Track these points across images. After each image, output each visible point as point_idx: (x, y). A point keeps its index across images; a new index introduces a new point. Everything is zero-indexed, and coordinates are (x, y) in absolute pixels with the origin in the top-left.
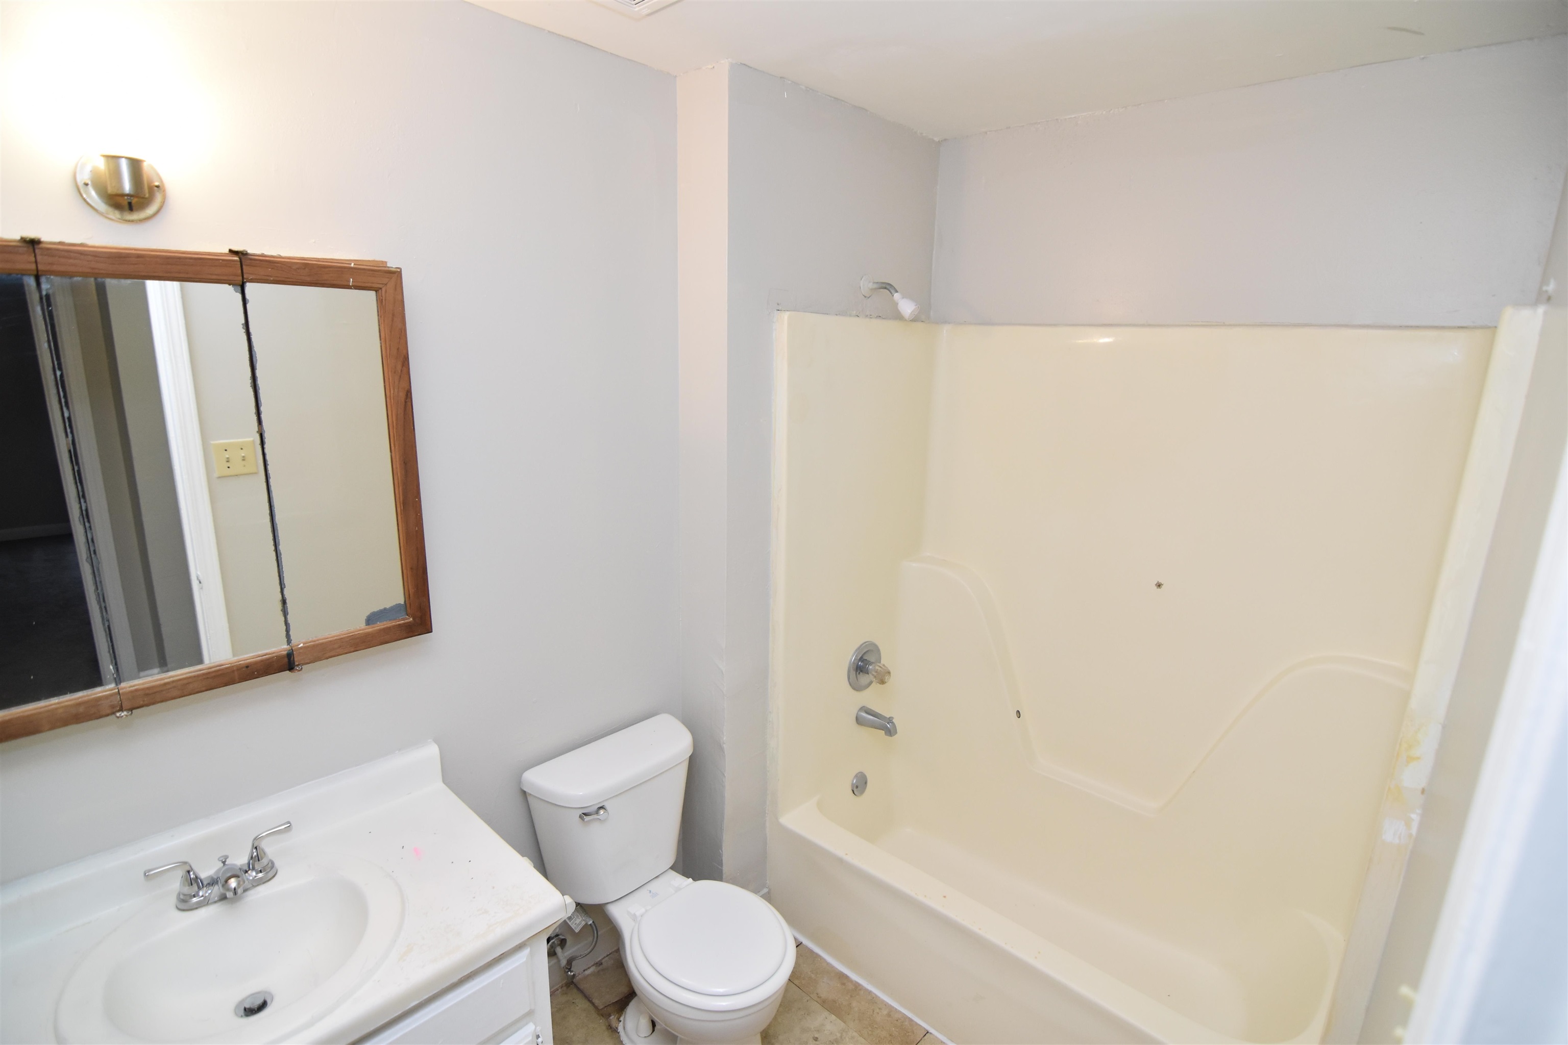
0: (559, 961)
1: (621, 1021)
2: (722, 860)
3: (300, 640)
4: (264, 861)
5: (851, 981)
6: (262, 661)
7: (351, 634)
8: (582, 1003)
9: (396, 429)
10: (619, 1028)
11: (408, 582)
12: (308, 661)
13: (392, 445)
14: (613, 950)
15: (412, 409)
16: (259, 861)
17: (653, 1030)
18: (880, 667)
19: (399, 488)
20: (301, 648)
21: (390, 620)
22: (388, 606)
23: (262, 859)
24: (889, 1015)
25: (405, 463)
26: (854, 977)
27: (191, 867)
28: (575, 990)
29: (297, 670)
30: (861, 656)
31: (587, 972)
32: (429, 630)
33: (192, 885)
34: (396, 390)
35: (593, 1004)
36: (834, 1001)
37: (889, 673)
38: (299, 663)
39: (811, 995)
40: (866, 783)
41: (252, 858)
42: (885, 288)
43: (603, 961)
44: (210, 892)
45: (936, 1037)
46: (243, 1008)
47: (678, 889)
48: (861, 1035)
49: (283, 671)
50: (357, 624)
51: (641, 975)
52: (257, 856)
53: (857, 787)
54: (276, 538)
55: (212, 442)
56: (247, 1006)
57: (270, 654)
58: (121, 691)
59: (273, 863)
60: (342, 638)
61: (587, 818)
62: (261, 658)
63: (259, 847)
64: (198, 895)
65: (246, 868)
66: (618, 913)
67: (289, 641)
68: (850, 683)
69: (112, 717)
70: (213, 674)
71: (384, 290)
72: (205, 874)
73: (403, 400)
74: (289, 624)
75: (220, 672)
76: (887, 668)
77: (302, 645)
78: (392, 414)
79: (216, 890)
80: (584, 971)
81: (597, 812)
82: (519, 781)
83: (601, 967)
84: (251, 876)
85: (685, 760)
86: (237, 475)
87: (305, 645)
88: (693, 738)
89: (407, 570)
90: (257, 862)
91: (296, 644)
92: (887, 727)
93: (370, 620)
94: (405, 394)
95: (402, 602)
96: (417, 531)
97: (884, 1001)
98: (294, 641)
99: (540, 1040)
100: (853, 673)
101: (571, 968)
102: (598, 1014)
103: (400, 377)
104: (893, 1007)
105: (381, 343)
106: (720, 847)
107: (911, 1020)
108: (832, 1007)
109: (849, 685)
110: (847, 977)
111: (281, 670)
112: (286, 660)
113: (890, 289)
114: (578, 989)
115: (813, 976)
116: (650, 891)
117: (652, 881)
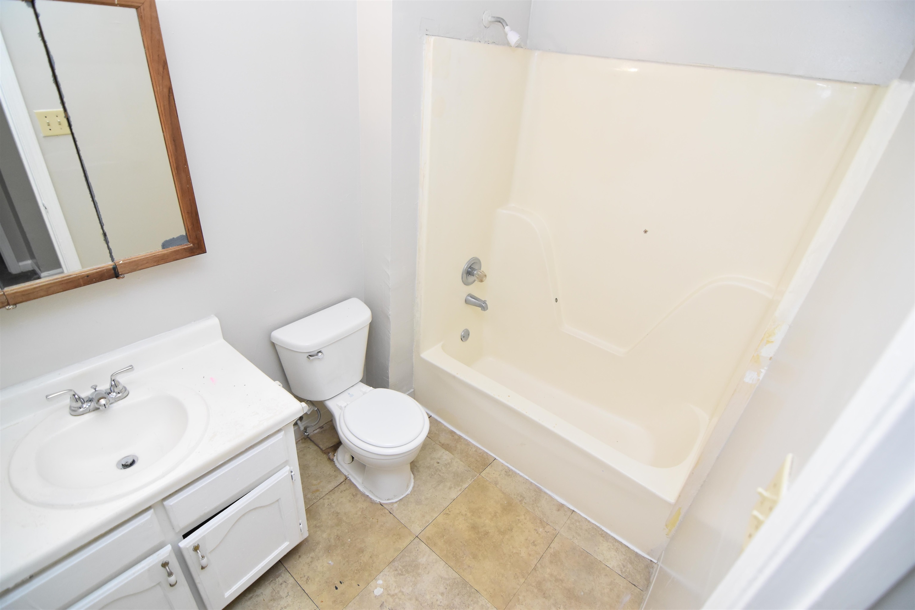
0: (299, 428)
1: (335, 456)
2: (388, 376)
3: (120, 259)
4: (120, 387)
5: (457, 435)
6: (97, 272)
7: (153, 255)
8: (313, 448)
9: (165, 116)
10: (334, 459)
11: (186, 221)
12: (128, 272)
13: (163, 128)
14: (329, 420)
15: (174, 101)
16: (116, 387)
17: (353, 460)
18: (481, 272)
19: (172, 158)
20: (122, 264)
21: (178, 245)
22: (175, 237)
23: (118, 386)
24: (476, 451)
25: (174, 141)
26: (458, 432)
27: (75, 392)
28: (309, 441)
29: (121, 277)
30: (470, 266)
31: (315, 432)
32: (204, 251)
33: (77, 402)
34: (161, 87)
35: (320, 448)
36: (448, 444)
37: (486, 276)
38: (122, 273)
39: (436, 442)
40: (469, 335)
41: (112, 385)
42: (500, 22)
43: (324, 426)
44: (89, 405)
45: (500, 461)
46: (121, 465)
47: (364, 393)
48: (461, 461)
49: (112, 278)
50: (157, 249)
51: (346, 438)
52: (114, 385)
53: (464, 337)
54: (92, 192)
55: (35, 111)
56: (124, 464)
57: (101, 268)
58: (6, 293)
59: (125, 388)
60: (147, 258)
61: (311, 358)
62: (95, 270)
63: (115, 380)
64: (83, 407)
65: (109, 391)
66: (332, 405)
67: (113, 260)
68: (463, 281)
69: (4, 309)
70: (66, 281)
71: (142, 8)
72: (84, 394)
73: (167, 95)
74: (111, 249)
75: (70, 280)
76: (484, 273)
77: (121, 262)
78: (161, 106)
79: (93, 405)
80: (314, 431)
81: (317, 355)
82: (270, 336)
83: (323, 429)
84: (113, 395)
85: (367, 325)
86: (57, 135)
87: (123, 262)
88: (372, 313)
89: (185, 213)
90: (116, 388)
91: (117, 261)
92: (483, 306)
93: (165, 245)
94: (168, 90)
95: (184, 234)
96: (188, 188)
97: (474, 444)
98: (116, 259)
99: (293, 473)
100: (465, 275)
101: (306, 431)
102: (323, 453)
103: (163, 77)
104: (478, 447)
105: (145, 50)
106: (387, 369)
107: (487, 453)
108: (446, 447)
109: (462, 282)
110: (455, 433)
111: (110, 277)
112: (113, 271)
113: (503, 23)
114: (311, 440)
115: (437, 432)
116: (349, 394)
117: (350, 388)
